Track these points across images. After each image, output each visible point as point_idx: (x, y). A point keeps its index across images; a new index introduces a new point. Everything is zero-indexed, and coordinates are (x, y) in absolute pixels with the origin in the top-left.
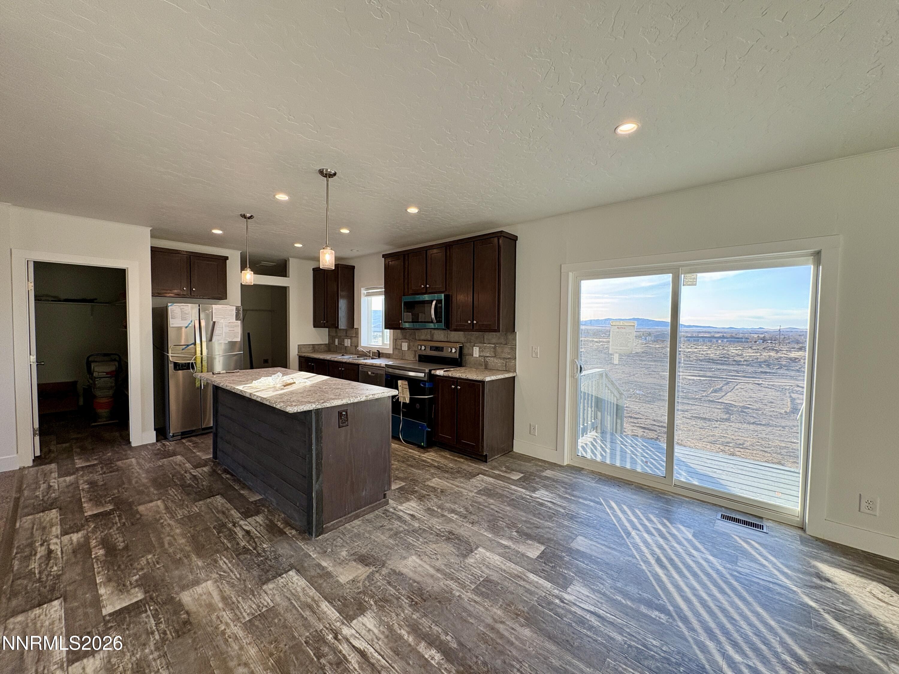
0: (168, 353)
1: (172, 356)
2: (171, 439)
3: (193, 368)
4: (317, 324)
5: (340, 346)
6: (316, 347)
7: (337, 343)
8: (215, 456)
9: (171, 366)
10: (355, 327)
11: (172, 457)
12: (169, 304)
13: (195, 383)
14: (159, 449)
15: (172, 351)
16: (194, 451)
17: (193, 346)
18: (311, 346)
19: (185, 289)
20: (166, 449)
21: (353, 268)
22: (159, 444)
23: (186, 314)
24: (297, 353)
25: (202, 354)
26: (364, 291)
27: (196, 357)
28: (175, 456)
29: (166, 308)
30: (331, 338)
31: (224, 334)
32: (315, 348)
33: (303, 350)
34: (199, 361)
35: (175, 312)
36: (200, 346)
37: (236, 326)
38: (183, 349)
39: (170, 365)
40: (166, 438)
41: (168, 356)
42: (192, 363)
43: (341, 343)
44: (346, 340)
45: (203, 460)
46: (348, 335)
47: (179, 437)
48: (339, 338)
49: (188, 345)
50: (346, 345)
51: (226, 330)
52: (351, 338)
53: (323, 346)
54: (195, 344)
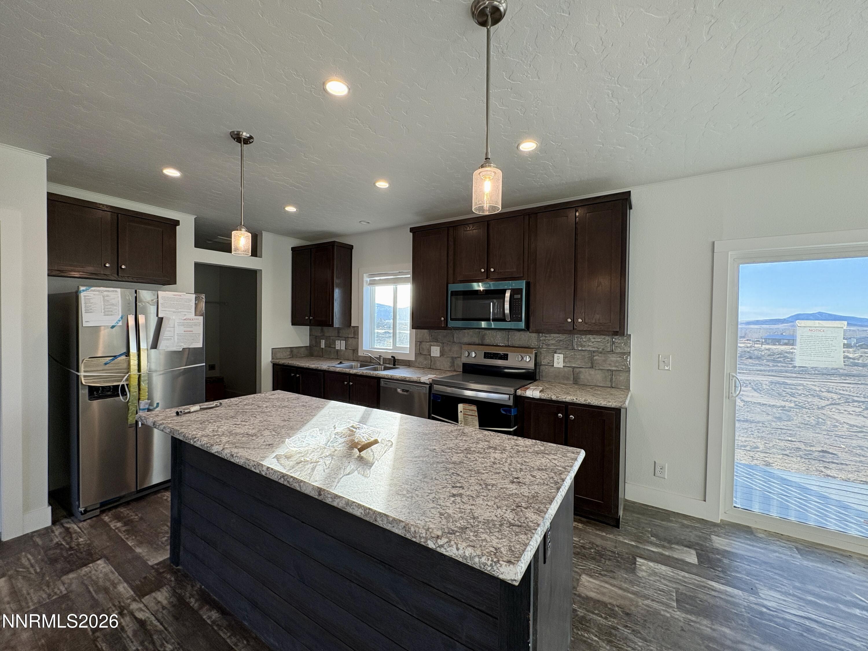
0: (78, 371)
1: (85, 376)
2: (82, 518)
3: (124, 393)
4: (296, 321)
5: (329, 349)
6: (295, 351)
7: (323, 346)
8: (175, 558)
9: (84, 393)
10: (352, 325)
11: (85, 565)
12: (82, 288)
13: (127, 419)
14: (58, 545)
15: (85, 367)
16: (130, 543)
17: (124, 357)
18: (289, 350)
19: (107, 265)
20: (73, 545)
21: (351, 248)
22: (58, 530)
23: (113, 305)
24: (270, 359)
25: (139, 370)
26: (366, 279)
27: (129, 376)
28: (94, 561)
29: (76, 296)
30: (314, 339)
31: (176, 337)
32: (293, 351)
33: (279, 355)
34: (134, 382)
35: (92, 301)
36: (136, 358)
37: (196, 325)
38: (106, 364)
39: (81, 392)
40: (70, 514)
41: (78, 376)
42: (123, 386)
43: (330, 345)
44: (338, 342)
45: (152, 567)
46: (340, 335)
47: (97, 512)
48: (327, 338)
49: (115, 357)
50: (338, 348)
51: (179, 330)
52: (346, 339)
53: (303, 349)
54: (127, 354)
